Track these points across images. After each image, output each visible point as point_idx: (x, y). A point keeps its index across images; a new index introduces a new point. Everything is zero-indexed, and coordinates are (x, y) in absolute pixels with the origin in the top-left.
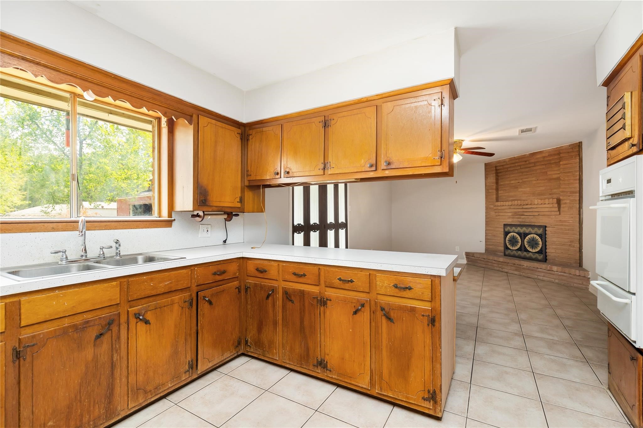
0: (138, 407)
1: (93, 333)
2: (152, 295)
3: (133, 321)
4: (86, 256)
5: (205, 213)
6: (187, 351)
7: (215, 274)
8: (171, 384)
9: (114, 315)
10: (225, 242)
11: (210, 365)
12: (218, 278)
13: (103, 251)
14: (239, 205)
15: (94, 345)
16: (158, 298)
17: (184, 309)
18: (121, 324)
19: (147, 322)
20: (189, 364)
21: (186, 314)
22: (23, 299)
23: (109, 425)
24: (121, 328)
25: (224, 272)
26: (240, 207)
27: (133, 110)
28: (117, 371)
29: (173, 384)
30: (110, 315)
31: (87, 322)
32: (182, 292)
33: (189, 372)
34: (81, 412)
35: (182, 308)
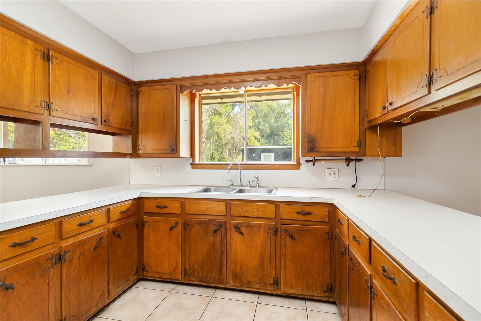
0: (237, 288)
1: (212, 228)
2: (245, 216)
3: (233, 230)
4: (241, 184)
5: (316, 158)
6: (271, 268)
7: (298, 213)
8: (259, 286)
9: (223, 222)
10: (354, 186)
11: (293, 292)
12: (301, 217)
13: (250, 183)
14: (357, 150)
15: (213, 236)
16: (250, 219)
17: (269, 234)
18: (227, 229)
19: (242, 233)
20: (274, 279)
21: (271, 239)
22: (187, 201)
23: (221, 287)
24: (227, 231)
25: (309, 214)
26: (358, 152)
27: (276, 89)
28: (224, 257)
29: (260, 287)
30: (221, 221)
31: (210, 221)
32: (268, 220)
33: (274, 286)
34: (207, 270)
35: (268, 233)
